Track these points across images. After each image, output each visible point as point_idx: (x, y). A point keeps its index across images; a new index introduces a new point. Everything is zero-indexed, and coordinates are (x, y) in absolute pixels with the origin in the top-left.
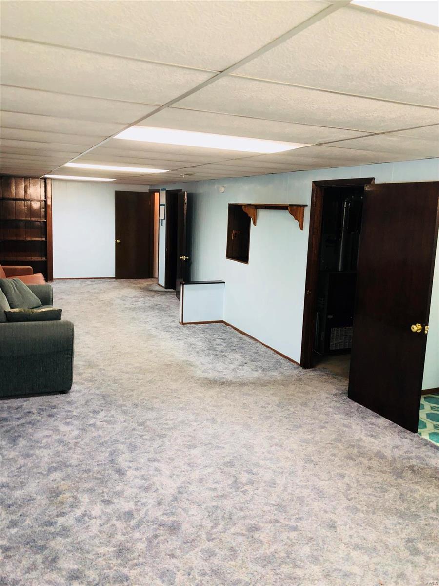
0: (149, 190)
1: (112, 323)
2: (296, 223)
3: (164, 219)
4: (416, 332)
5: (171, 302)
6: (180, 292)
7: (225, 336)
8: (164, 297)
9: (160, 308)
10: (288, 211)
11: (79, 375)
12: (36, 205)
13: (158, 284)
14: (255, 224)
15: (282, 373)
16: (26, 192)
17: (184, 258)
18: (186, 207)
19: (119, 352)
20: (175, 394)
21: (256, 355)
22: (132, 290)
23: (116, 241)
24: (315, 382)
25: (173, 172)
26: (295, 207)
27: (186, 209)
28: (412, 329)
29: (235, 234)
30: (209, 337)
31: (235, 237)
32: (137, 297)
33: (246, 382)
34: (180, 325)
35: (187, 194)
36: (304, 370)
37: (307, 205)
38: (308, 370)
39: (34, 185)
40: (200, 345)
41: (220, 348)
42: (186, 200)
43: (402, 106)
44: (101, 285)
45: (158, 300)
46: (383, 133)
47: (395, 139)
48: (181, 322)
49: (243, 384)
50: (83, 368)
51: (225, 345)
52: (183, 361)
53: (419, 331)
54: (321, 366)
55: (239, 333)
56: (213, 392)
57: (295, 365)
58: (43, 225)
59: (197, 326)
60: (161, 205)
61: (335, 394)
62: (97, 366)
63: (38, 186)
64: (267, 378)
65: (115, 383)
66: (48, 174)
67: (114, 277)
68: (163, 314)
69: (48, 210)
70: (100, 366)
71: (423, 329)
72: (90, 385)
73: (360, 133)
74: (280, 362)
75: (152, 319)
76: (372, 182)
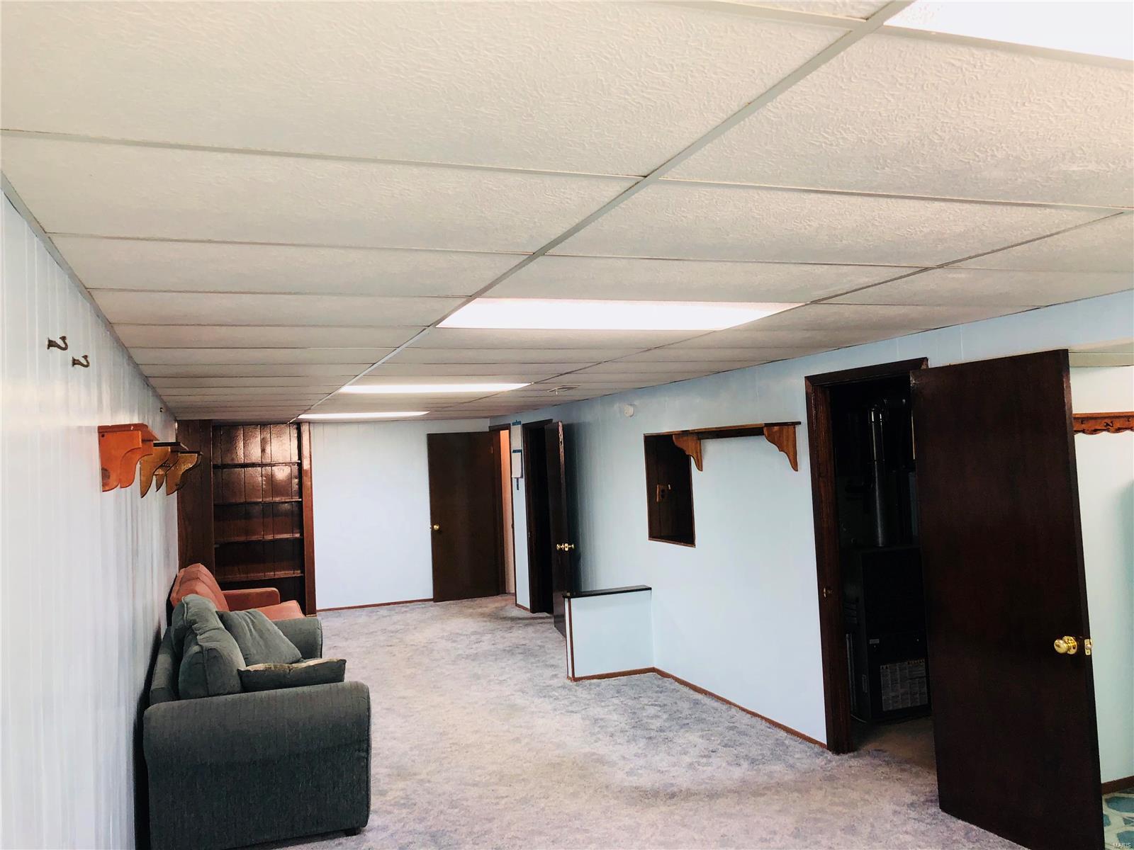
0: (489, 427)
1: (434, 687)
2: (783, 459)
3: (522, 477)
4: (1066, 654)
5: (546, 637)
6: (564, 616)
7: (663, 698)
8: (530, 629)
9: (527, 652)
10: (764, 436)
11: (381, 795)
12: (281, 473)
13: (517, 605)
14: (700, 467)
15: (792, 766)
16: (263, 451)
17: (566, 547)
18: (562, 450)
19: (456, 744)
20: (577, 824)
21: (731, 732)
22: (467, 620)
23: (432, 528)
24: (864, 780)
25: (537, 387)
26: (776, 428)
27: (562, 454)
28: (1056, 647)
29: (663, 491)
30: (630, 703)
31: (663, 496)
32: (479, 633)
33: (719, 789)
34: (568, 682)
35: (563, 426)
36: (837, 757)
37: (799, 423)
38: (845, 757)
39: (279, 435)
40: (616, 719)
41: (657, 724)
42: (561, 438)
43: (977, 207)
44: (408, 615)
45: (519, 635)
46: (941, 266)
47: (963, 276)
48: (570, 675)
49: (713, 795)
50: (387, 780)
51: (665, 716)
52: (585, 755)
53: (1073, 652)
54: (870, 747)
55: (692, 692)
56: (654, 814)
57: (817, 749)
58: (296, 509)
59: (604, 682)
60: (515, 451)
61: (912, 805)
62: (415, 774)
63: (286, 438)
64: (762, 779)
65: (453, 807)
66: (305, 412)
67: (432, 597)
68: (532, 663)
69: (305, 479)
70: (420, 774)
71: (1081, 648)
72: (404, 815)
73: (897, 269)
74: (783, 744)
75: (513, 675)
76: (924, 367)
